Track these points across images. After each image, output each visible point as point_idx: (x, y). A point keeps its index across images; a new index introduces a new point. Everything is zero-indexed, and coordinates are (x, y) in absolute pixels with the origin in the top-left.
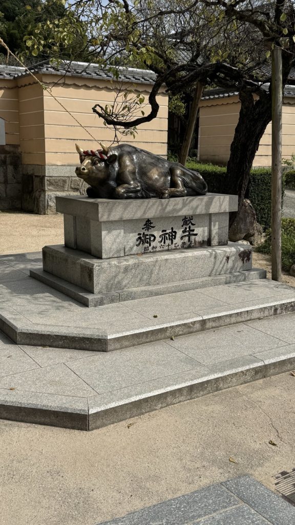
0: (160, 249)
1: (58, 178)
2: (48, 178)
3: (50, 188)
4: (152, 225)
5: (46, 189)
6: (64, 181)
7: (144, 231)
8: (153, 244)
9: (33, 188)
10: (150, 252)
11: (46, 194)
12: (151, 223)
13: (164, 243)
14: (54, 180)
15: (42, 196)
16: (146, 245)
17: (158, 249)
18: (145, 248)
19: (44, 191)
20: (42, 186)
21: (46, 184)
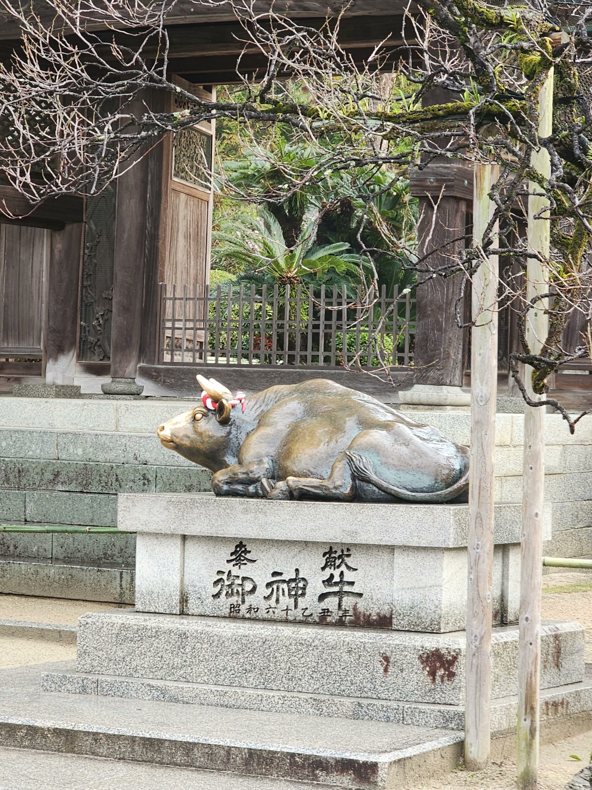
0: (266, 616)
4: (248, 556)
7: (230, 566)
8: (249, 599)
10: (244, 618)
12: (246, 552)
13: (277, 601)
16: (234, 599)
17: (262, 614)
18: (232, 606)
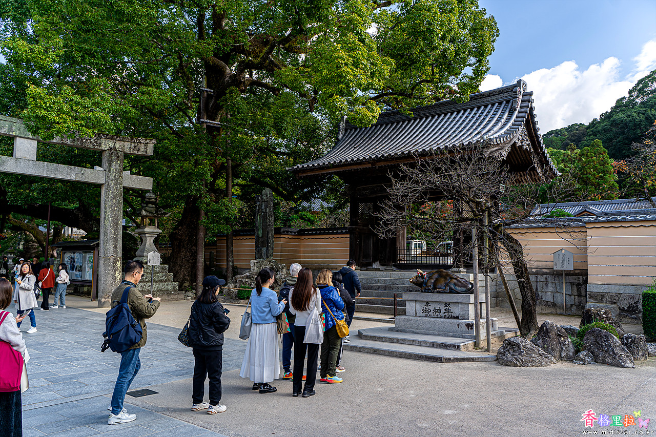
0: (433, 316)
1: (597, 293)
2: (589, 293)
3: (591, 300)
5: (588, 300)
7: (425, 306)
8: (429, 313)
10: (428, 317)
11: (587, 304)
12: (429, 304)
13: (435, 313)
14: (594, 294)
18: (426, 314)
21: (587, 297)
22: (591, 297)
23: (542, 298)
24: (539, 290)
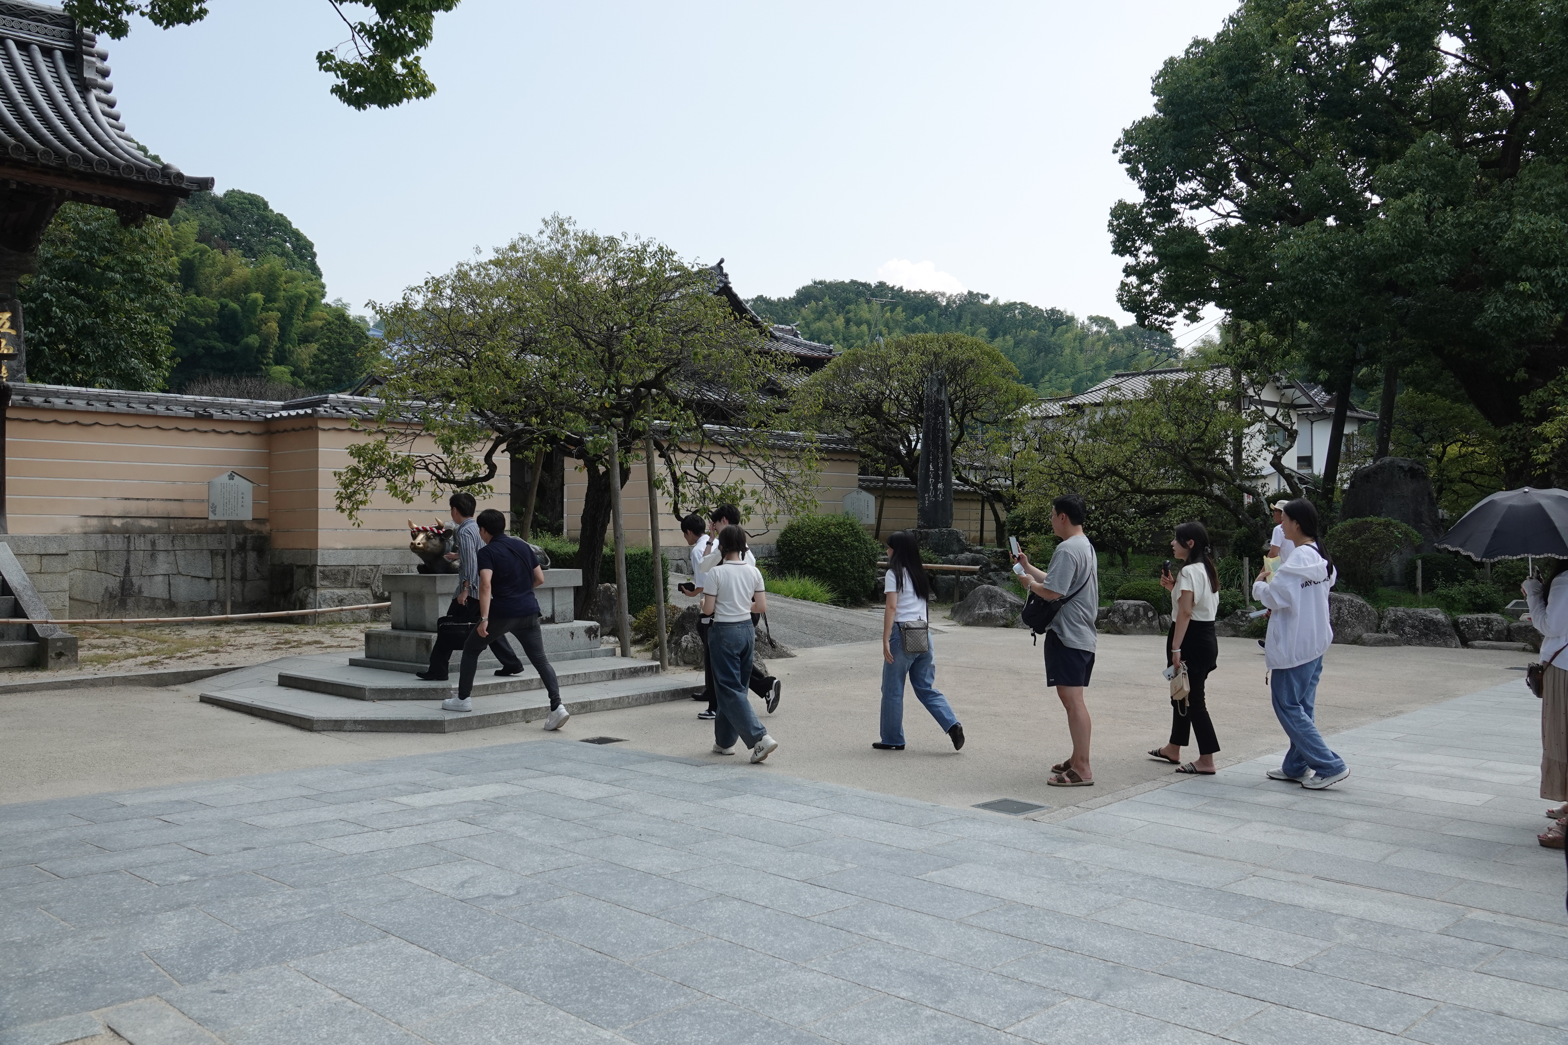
1: (336, 568)
2: (322, 569)
3: (325, 583)
5: (318, 585)
6: (347, 573)
9: (292, 585)
11: (318, 593)
14: (331, 571)
15: (311, 595)
19: (315, 588)
20: (311, 581)
21: (318, 577)
22: (325, 577)
23: (140, 591)
24: (132, 573)
